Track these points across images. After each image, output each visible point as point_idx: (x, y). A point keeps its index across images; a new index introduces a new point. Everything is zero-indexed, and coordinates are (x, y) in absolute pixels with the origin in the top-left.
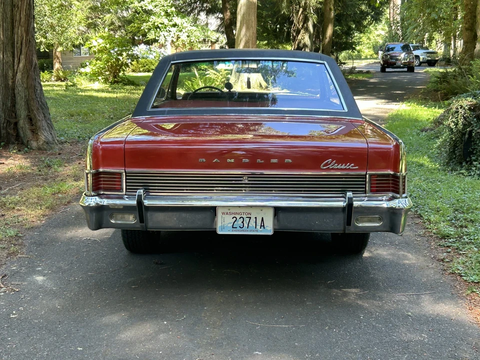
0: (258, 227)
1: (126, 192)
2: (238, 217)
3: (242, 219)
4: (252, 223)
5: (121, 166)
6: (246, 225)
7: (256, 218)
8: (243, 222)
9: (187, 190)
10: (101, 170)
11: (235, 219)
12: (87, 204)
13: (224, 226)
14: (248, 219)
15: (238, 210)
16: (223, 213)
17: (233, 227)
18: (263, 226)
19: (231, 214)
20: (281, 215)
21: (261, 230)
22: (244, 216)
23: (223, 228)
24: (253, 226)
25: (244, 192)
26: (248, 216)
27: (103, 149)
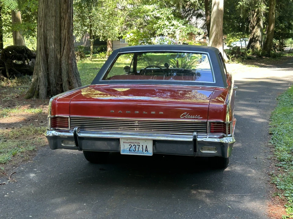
0: (144, 151)
1: (70, 128)
2: (132, 145)
3: (134, 146)
4: (141, 149)
5: (68, 114)
6: (137, 150)
7: (142, 146)
8: (135, 148)
9: (104, 128)
10: (56, 116)
11: (130, 146)
12: (48, 135)
13: (125, 149)
14: (138, 146)
15: (132, 141)
16: (124, 142)
17: (129, 151)
18: (146, 150)
19: (128, 143)
20: (157, 144)
21: (145, 153)
22: (136, 144)
23: (124, 151)
24: (141, 151)
25: (136, 130)
26: (138, 144)
27: (59, 104)
